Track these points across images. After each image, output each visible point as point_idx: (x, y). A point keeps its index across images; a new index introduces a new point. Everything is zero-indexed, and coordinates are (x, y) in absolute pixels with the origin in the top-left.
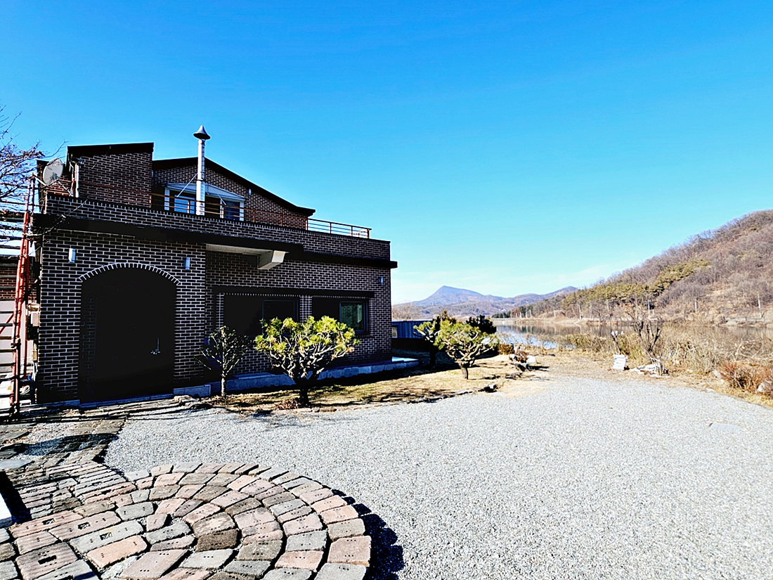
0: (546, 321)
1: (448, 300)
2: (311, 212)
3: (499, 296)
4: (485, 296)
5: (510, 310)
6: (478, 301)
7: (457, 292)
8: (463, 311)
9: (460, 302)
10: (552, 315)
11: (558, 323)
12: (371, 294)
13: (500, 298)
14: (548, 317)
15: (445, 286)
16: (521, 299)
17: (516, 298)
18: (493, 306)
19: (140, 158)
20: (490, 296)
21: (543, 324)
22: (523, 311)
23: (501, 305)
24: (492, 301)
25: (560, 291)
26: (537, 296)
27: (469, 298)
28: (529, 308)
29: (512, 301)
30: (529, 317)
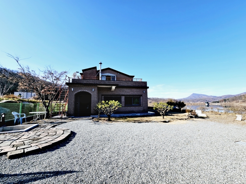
0: (235, 104)
1: (195, 98)
2: (133, 76)
3: (215, 96)
4: (209, 96)
5: (220, 100)
6: (206, 98)
7: (199, 95)
8: (201, 100)
9: (200, 98)
10: (238, 102)
11: (241, 105)
12: (141, 95)
13: (216, 97)
14: (236, 102)
15: (194, 93)
16: (224, 97)
17: (222, 96)
18: (212, 99)
19: (94, 70)
20: (211, 96)
21: (234, 105)
22: (225, 100)
23: (216, 99)
24: (212, 97)
25: (243, 93)
26: (232, 96)
27: (203, 97)
28: (228, 99)
29: (221, 97)
30: (228, 102)
